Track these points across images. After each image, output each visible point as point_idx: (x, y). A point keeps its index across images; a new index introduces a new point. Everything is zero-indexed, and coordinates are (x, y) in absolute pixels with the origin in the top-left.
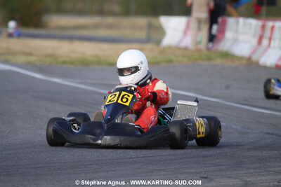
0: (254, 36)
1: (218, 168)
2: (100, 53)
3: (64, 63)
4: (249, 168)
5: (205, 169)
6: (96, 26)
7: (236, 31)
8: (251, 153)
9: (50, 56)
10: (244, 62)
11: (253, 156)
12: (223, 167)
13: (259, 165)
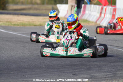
0: (98, 13)
1: (80, 70)
2: (31, 21)
3: (15, 25)
4: (94, 70)
5: (74, 70)
6: (30, 9)
7: (90, 11)
8: (95, 63)
9: (8, 22)
10: (93, 24)
11: (95, 65)
12: (82, 70)
13: (98, 69)
